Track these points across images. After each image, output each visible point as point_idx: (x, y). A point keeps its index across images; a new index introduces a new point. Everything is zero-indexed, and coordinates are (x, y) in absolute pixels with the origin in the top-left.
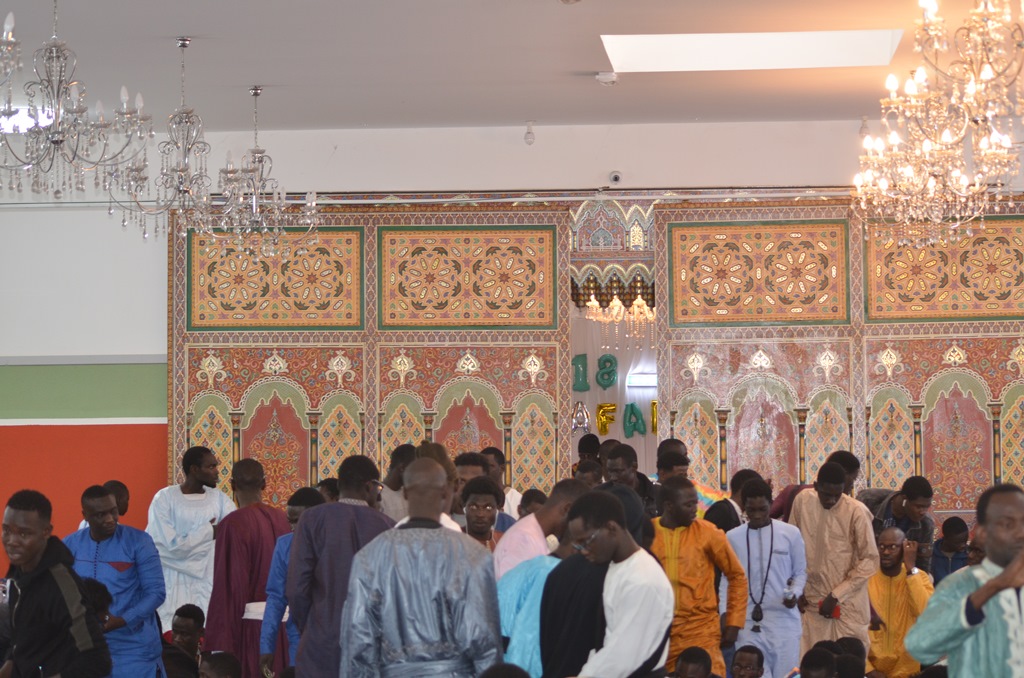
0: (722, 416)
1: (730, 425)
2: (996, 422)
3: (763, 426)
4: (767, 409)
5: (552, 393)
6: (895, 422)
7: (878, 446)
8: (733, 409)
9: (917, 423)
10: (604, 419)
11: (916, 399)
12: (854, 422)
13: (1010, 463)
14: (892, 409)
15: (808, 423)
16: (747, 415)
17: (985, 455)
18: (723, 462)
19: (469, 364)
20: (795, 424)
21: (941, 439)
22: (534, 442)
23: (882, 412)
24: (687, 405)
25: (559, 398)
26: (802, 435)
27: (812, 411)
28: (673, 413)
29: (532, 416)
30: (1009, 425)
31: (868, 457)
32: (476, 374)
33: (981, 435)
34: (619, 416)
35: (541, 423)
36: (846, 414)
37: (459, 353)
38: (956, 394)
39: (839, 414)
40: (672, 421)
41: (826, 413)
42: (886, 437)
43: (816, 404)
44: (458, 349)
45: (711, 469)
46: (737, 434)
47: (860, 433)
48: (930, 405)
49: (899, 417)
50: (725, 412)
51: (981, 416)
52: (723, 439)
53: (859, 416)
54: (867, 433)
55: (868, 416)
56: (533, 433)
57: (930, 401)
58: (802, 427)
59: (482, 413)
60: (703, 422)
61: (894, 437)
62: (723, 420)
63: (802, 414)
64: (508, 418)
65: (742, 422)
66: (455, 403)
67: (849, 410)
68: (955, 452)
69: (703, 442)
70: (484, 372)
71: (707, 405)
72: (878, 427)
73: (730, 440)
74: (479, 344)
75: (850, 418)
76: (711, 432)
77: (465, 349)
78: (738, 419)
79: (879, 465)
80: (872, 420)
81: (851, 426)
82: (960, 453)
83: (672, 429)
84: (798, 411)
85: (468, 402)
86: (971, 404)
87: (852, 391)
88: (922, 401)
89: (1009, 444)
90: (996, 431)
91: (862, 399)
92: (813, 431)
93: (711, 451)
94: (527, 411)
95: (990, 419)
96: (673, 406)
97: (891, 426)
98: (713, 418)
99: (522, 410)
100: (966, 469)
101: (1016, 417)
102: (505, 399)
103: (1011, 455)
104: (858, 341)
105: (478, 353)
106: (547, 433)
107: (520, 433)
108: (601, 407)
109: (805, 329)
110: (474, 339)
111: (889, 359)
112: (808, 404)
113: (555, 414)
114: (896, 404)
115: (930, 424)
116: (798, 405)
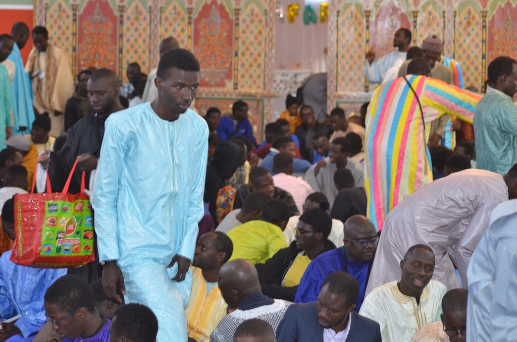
0: (368, 14)
1: (372, 19)
3: (392, 21)
4: (395, 10)
6: (471, 21)
7: (460, 35)
8: (374, 10)
9: (485, 21)
10: (292, 13)
11: (484, 6)
12: (446, 20)
14: (469, 13)
15: (419, 19)
16: (383, 13)
18: (367, 41)
20: (411, 20)
21: (498, 31)
22: (253, 27)
23: (464, 14)
24: (347, 6)
25: (268, 1)
26: (415, 27)
27: (421, 11)
28: (338, 12)
29: (252, 11)
31: (454, 41)
34: (301, 13)
35: (257, 15)
36: (442, 14)
38: (508, 4)
39: (437, 15)
40: (338, 16)
41: (430, 14)
42: (465, 29)
43: (424, 7)
45: (360, 46)
46: (376, 24)
47: (450, 26)
48: (492, 10)
49: (474, 18)
50: (369, 12)
52: (368, 27)
53: (450, 16)
54: (454, 26)
55: (455, 16)
56: (252, 21)
58: (415, 22)
59: (222, 8)
60: (356, 18)
61: (470, 30)
62: (368, 16)
63: (415, 14)
64: (237, 12)
65: (380, 18)
67: (444, 12)
68: (506, 39)
69: (356, 29)
71: (359, 7)
72: (461, 23)
73: (372, 28)
75: (444, 17)
76: (360, 23)
78: (377, 16)
79: (460, 46)
80: (457, 19)
81: (444, 22)
82: (510, 40)
83: (337, 21)
84: (414, 12)
85: (214, 1)
87: (446, 1)
88: (488, 8)
91: (452, 6)
92: (422, 24)
93: (360, 35)
94: (249, 7)
96: (340, 7)
97: (469, 23)
98: (362, 15)
99: (246, 7)
100: (513, 49)
102: (236, 1)
106: (260, 21)
107: (244, 21)
108: (290, 6)
112: (419, 8)
113: (266, 11)
114: (472, 9)
115: (492, 22)
116: (412, 8)
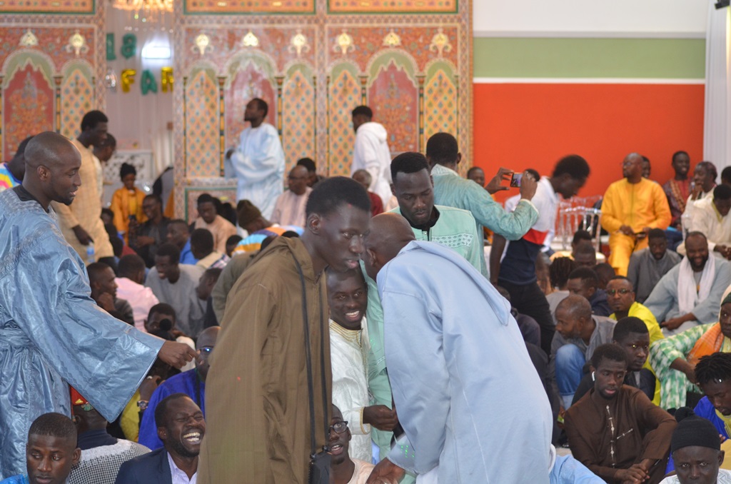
0: (221, 81)
1: (227, 87)
2: (422, 88)
3: (252, 88)
4: (255, 76)
5: (91, 61)
6: (348, 88)
7: (335, 105)
8: (229, 76)
9: (364, 89)
10: (126, 81)
11: (363, 70)
12: (318, 87)
13: (430, 118)
14: (345, 78)
15: (284, 87)
16: (240, 80)
17: (413, 112)
18: (222, 114)
19: (30, 40)
20: (275, 87)
21: (381, 100)
22: (78, 98)
23: (339, 80)
24: (195, 72)
25: (96, 66)
26: (280, 96)
27: (287, 77)
28: (185, 78)
29: (77, 78)
30: (430, 91)
31: (328, 113)
32: (35, 47)
33: (409, 98)
34: (138, 79)
35: (83, 84)
36: (312, 80)
37: (22, 31)
38: (392, 67)
39: (307, 81)
40: (185, 84)
41: (298, 80)
42: (341, 98)
43: (290, 72)
44: (22, 29)
45: (213, 120)
46: (232, 93)
47: (322, 95)
48: (373, 75)
49: (351, 84)
50: (224, 78)
51: (410, 84)
52: (222, 97)
53: (322, 82)
54: (328, 95)
55: (328, 82)
56: (77, 92)
57: (373, 72)
58: (280, 90)
59: (39, 76)
60: (207, 86)
61: (346, 99)
62: (222, 84)
63: (280, 81)
64: (58, 80)
65: (237, 86)
66: (19, 68)
67: (315, 78)
68: (391, 111)
69: (207, 100)
70: (41, 45)
71: (210, 72)
72: (335, 91)
73: (227, 98)
74: (37, 25)
75: (315, 84)
76: (213, 93)
77: (26, 28)
78: (233, 84)
79: (335, 119)
80: (331, 86)
81: (315, 90)
82: (395, 110)
83: (184, 90)
84: (278, 78)
85: (29, 68)
86: (403, 75)
87: (317, 64)
88: (368, 73)
89: (430, 105)
90: (421, 95)
91: (324, 70)
92: (288, 93)
93: (213, 107)
94: (73, 75)
95: (416, 86)
96: (187, 73)
97: (345, 91)
98: (215, 82)
99: (69, 74)
100: (399, 122)
101: (435, 85)
102: (57, 66)
103: (431, 113)
104: (322, 27)
105: (36, 32)
106: (87, 91)
107: (67, 91)
108: (124, 72)
109: (283, 18)
110: (33, 21)
111: (344, 41)
112: (284, 73)
113: (93, 78)
114: (349, 74)
115: (373, 89)
116: (276, 73)
